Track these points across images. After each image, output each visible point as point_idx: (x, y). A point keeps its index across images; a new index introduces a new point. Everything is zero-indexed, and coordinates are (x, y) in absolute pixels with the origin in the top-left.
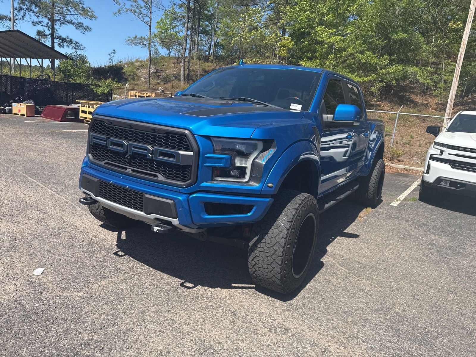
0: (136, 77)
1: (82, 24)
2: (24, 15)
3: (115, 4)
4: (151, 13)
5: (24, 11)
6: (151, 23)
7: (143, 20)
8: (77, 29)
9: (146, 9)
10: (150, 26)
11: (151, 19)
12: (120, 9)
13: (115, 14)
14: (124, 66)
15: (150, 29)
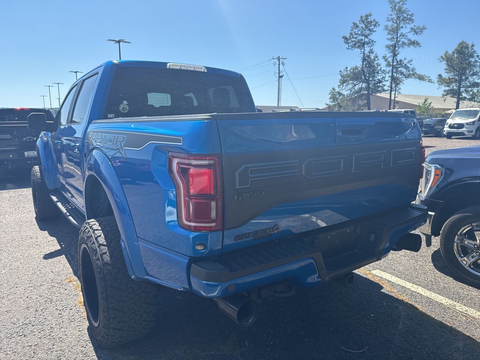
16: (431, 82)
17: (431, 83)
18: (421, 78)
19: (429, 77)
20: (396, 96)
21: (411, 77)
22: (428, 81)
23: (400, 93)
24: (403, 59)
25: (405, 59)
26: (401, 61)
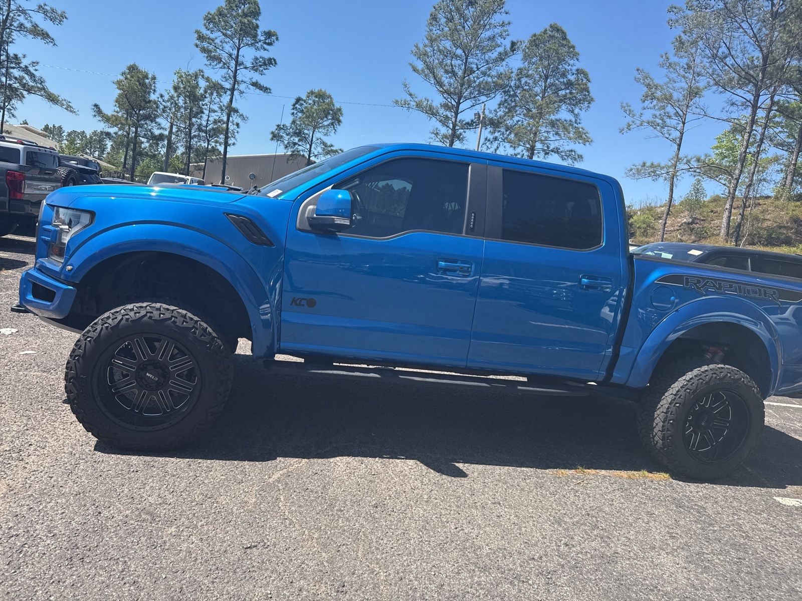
0: (650, 231)
1: (575, 152)
2: (498, 148)
3: (626, 115)
4: (684, 123)
5: (499, 142)
6: (681, 139)
7: (668, 136)
8: (563, 160)
9: (677, 118)
10: (679, 145)
11: (682, 134)
12: (631, 123)
13: (621, 131)
14: (635, 213)
15: (679, 149)
16: (71, 111)
17: (69, 112)
18: (52, 99)
19: (70, 102)
20: (5, 120)
21: (33, 92)
22: (65, 108)
23: (13, 115)
24: (20, 55)
25: (24, 56)
26: (16, 56)
